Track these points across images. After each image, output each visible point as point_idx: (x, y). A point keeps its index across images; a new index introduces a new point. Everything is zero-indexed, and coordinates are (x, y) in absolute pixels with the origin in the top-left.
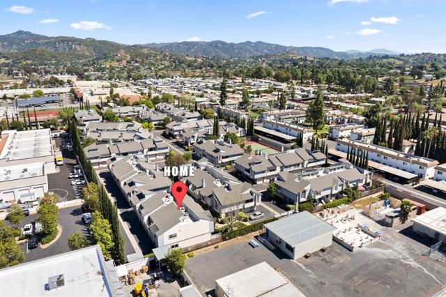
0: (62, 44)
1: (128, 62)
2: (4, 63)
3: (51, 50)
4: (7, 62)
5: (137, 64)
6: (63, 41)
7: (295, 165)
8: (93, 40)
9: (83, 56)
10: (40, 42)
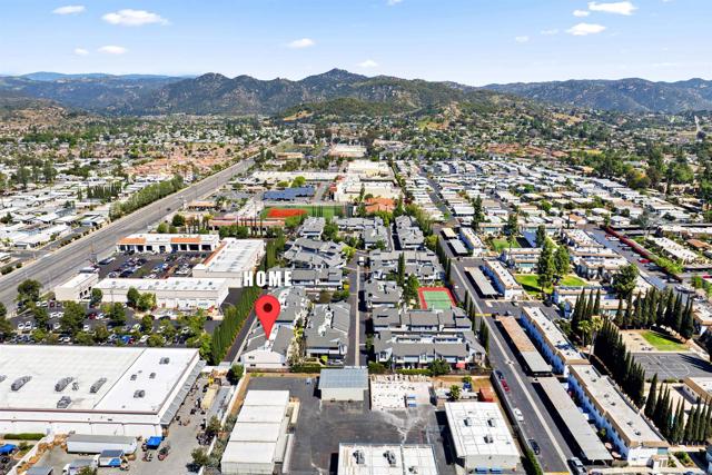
1: (452, 124)
2: (304, 118)
3: (364, 98)
4: (307, 115)
5: (464, 128)
6: (381, 85)
7: (426, 327)
8: (422, 83)
9: (403, 107)
10: (354, 85)
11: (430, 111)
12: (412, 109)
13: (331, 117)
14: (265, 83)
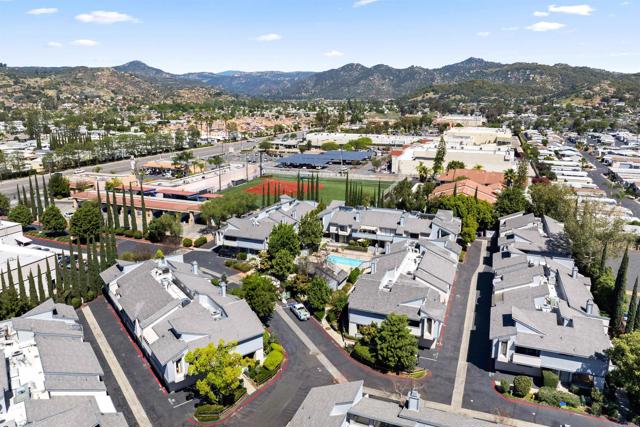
0: (516, 74)
1: (604, 100)
3: (499, 82)
5: (622, 103)
6: (518, 70)
8: (566, 67)
9: (542, 91)
10: (489, 71)
11: (573, 90)
12: (551, 91)
13: (458, 97)
14: (399, 71)
